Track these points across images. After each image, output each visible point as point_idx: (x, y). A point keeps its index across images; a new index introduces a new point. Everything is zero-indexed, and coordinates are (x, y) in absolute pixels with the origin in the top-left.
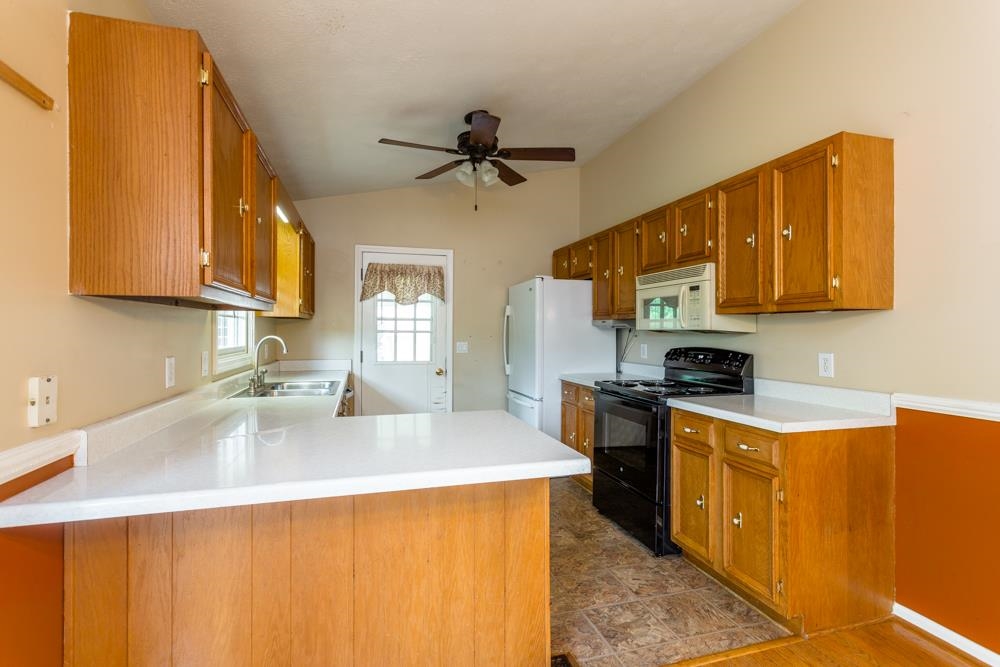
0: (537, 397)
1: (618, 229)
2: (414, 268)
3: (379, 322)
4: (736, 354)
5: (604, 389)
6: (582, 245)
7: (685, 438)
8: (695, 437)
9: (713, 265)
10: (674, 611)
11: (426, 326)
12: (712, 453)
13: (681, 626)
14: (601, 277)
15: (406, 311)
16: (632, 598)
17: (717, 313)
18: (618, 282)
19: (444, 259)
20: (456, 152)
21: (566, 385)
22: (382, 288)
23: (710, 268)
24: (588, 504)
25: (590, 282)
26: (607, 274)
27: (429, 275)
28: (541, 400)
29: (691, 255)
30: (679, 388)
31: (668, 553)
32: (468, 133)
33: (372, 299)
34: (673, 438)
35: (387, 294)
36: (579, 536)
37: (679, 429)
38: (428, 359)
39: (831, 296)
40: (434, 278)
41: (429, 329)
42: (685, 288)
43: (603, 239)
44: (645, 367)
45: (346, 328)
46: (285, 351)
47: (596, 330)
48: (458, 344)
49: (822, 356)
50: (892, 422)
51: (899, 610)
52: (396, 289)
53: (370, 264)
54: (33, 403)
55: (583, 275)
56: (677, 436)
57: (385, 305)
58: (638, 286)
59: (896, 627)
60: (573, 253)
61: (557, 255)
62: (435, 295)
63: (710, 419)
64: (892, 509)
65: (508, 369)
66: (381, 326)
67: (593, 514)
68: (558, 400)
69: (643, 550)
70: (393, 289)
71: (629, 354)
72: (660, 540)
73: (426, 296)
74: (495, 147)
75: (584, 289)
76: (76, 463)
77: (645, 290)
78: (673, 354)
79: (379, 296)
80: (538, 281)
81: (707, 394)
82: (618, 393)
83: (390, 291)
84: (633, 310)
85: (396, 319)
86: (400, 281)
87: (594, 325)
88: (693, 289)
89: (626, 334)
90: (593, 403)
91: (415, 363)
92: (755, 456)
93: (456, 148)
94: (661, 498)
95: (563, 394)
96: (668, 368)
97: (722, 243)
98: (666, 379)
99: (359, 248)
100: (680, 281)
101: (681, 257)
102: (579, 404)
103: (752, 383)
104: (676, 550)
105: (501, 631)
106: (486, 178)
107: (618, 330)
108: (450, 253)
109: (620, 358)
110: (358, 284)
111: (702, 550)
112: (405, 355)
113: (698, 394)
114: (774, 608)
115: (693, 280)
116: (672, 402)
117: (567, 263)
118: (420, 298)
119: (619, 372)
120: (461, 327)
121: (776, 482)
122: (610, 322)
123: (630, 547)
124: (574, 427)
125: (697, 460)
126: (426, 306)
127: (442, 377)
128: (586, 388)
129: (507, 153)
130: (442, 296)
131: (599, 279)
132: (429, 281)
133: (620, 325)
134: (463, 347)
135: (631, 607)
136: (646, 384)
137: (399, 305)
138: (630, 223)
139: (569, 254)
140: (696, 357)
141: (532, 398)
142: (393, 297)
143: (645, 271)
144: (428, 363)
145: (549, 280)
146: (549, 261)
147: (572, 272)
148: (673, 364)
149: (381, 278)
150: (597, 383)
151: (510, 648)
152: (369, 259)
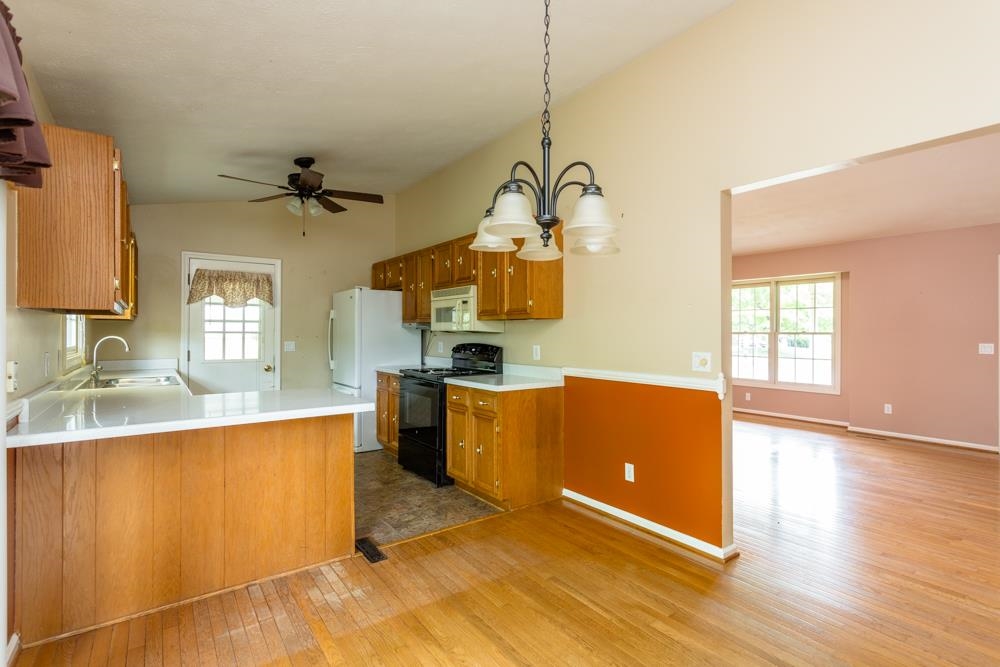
0: (356, 386)
1: (419, 253)
2: (243, 275)
3: (207, 324)
4: (493, 347)
5: (407, 376)
6: (394, 261)
7: (455, 403)
8: (459, 402)
9: (475, 287)
10: (440, 511)
11: (255, 327)
12: (467, 410)
13: (443, 517)
14: (408, 289)
15: (234, 313)
16: (415, 509)
17: (479, 319)
18: (419, 292)
19: (274, 268)
20: (287, 189)
21: (380, 375)
22: (210, 293)
23: (473, 289)
24: (396, 464)
25: (400, 293)
26: (412, 287)
27: (258, 281)
28: (360, 388)
29: (464, 279)
30: (457, 372)
31: (445, 484)
32: (299, 175)
33: (199, 303)
34: (448, 404)
35: (215, 298)
36: (386, 483)
37: (452, 397)
38: (256, 357)
39: (528, 311)
40: (262, 285)
41: (257, 330)
42: (460, 301)
43: (409, 259)
44: (440, 359)
45: (173, 329)
46: (127, 349)
47: (405, 331)
48: (286, 343)
49: (535, 347)
50: (562, 384)
51: (566, 493)
52: (225, 293)
53: (197, 270)
54: (10, 377)
55: (396, 287)
56: (451, 403)
57: (213, 308)
58: (432, 299)
59: (565, 503)
60: (388, 268)
61: (376, 267)
62: (263, 299)
63: (466, 389)
64: (562, 435)
65: (332, 365)
66: (208, 327)
67: (398, 469)
68: (374, 387)
69: (429, 484)
70: (222, 293)
71: (431, 350)
72: (439, 477)
73: (255, 300)
74: (320, 187)
75: (396, 297)
76: (20, 421)
77: (437, 302)
78: (457, 349)
79: (207, 300)
80: (357, 290)
81: (473, 374)
82: (413, 377)
83: (218, 295)
84: (429, 316)
85: (224, 321)
86: (229, 287)
87: (403, 326)
88: (465, 302)
89: (428, 335)
90: (398, 387)
91: (243, 362)
92: (486, 408)
93: (287, 185)
94: (440, 448)
95: (378, 383)
96: (455, 359)
97: (481, 272)
98: (454, 367)
99: (186, 255)
100: (456, 297)
101: (459, 279)
102: (390, 389)
103: (502, 366)
104: (451, 481)
105: (323, 516)
106: (312, 211)
107: (422, 331)
108: (278, 263)
109: (424, 353)
110: (185, 289)
111: (462, 475)
112: (233, 353)
113: (467, 375)
114: (494, 496)
115: (463, 297)
116: (447, 380)
117: (384, 276)
118: (249, 302)
119: (423, 364)
120: (289, 328)
121: (495, 421)
122: (414, 325)
123: (420, 484)
124: (386, 408)
125: (461, 416)
126: (254, 309)
127: (270, 373)
128: (395, 376)
129: (331, 193)
130: (271, 300)
131: (407, 290)
132: (258, 286)
133: (424, 327)
134: (290, 346)
135: (414, 513)
136: (436, 370)
137: (227, 308)
138: (428, 250)
139: (385, 269)
140: (471, 350)
141: (352, 387)
142: (221, 300)
143: (437, 288)
144: (256, 361)
145: (367, 291)
146: (368, 273)
147: (388, 283)
148: (458, 356)
149: (210, 284)
150: (401, 371)
151: (329, 525)
152: (196, 265)
